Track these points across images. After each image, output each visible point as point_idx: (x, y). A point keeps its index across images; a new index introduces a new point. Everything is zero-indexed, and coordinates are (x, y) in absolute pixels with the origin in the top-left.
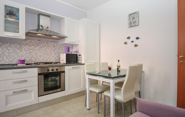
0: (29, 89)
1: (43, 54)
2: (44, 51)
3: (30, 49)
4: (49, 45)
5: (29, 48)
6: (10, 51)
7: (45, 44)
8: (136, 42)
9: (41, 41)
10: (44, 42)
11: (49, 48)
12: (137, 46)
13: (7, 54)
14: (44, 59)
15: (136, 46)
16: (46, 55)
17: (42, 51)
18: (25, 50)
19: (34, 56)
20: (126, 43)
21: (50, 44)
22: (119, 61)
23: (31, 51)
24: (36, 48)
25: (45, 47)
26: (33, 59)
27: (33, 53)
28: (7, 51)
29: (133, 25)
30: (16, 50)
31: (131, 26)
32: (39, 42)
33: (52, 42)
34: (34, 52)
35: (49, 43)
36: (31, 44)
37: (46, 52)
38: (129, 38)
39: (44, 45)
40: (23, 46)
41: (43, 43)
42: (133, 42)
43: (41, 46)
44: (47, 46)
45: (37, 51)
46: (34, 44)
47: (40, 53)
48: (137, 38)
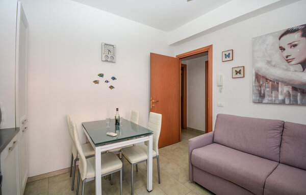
8: (112, 83)
12: (113, 87)
15: (111, 87)
20: (96, 82)
22: (117, 109)
29: (109, 60)
31: (106, 61)
38: (101, 75)
42: (107, 82)
48: (114, 78)
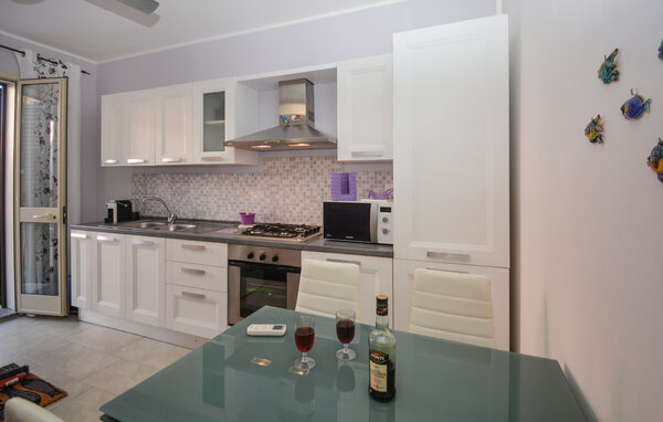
0: (208, 295)
1: (301, 197)
2: (305, 189)
3: (271, 185)
4: (318, 171)
5: (272, 182)
6: (238, 192)
7: (308, 166)
9: (297, 160)
10: (304, 163)
11: (318, 178)
13: (232, 199)
14: (305, 213)
16: (308, 201)
17: (297, 189)
18: (262, 189)
19: (281, 203)
21: (322, 167)
23: (274, 189)
24: (285, 182)
25: (308, 178)
26: (278, 211)
27: (277, 197)
28: (232, 192)
30: (247, 189)
32: (292, 163)
33: (326, 158)
34: (281, 193)
35: (318, 162)
36: (275, 170)
37: (308, 194)
39: (305, 171)
40: (259, 178)
41: (301, 166)
43: (298, 175)
44: (311, 174)
45: (287, 189)
46: (281, 170)
47: (293, 197)
